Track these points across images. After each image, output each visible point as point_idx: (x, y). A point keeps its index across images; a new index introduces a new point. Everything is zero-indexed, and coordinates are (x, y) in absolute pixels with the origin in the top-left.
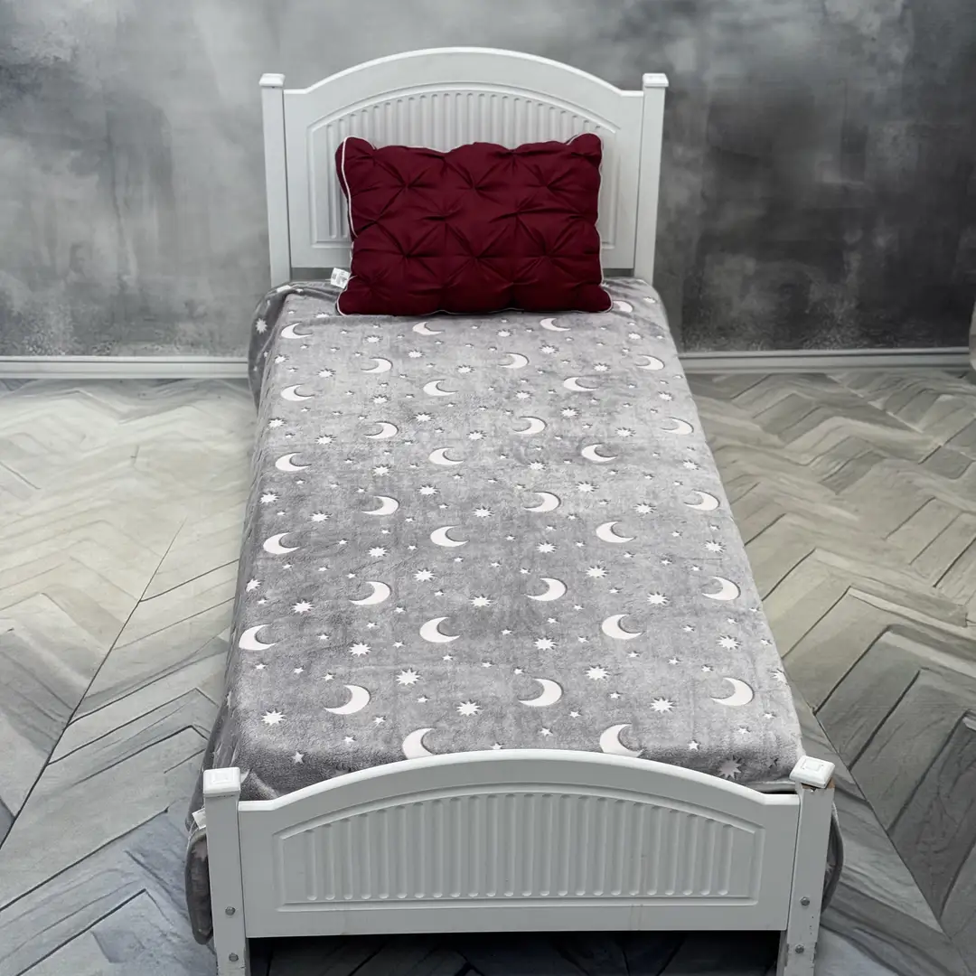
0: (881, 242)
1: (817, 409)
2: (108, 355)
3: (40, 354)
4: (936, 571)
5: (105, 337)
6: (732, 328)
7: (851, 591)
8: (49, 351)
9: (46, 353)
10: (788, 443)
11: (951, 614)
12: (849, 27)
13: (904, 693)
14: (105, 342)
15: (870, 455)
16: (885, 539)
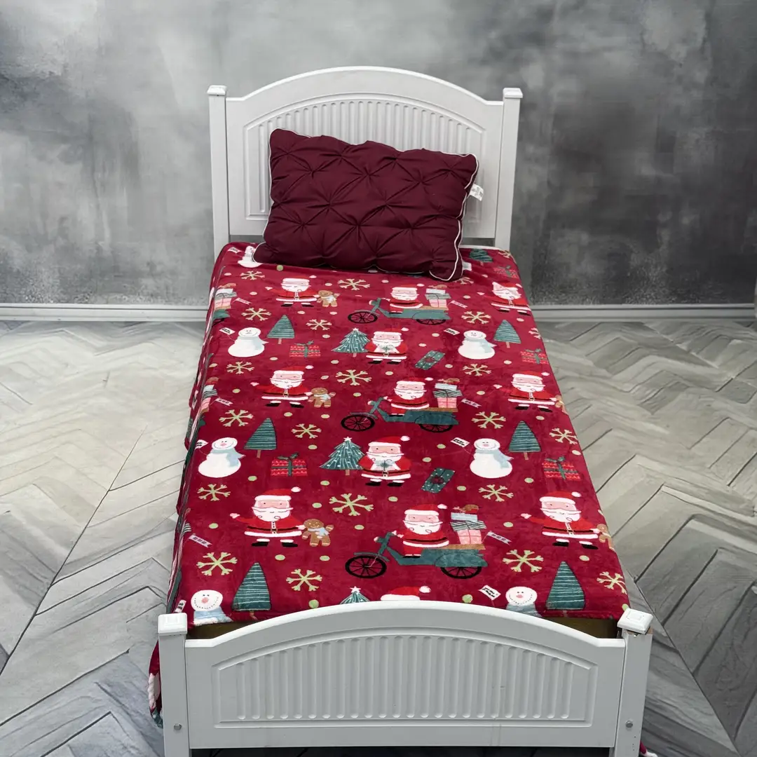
0: (686, 221)
1: (637, 349)
2: (86, 303)
3: (33, 302)
4: (730, 473)
5: (84, 290)
6: (571, 287)
7: (663, 488)
8: (41, 299)
9: (39, 301)
10: (615, 374)
11: (742, 506)
12: (661, 55)
13: (706, 567)
14: (84, 293)
15: (678, 385)
16: (690, 449)
